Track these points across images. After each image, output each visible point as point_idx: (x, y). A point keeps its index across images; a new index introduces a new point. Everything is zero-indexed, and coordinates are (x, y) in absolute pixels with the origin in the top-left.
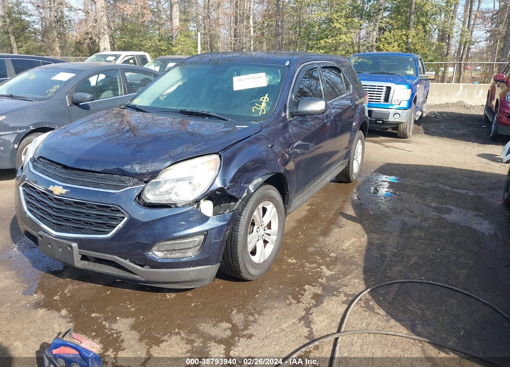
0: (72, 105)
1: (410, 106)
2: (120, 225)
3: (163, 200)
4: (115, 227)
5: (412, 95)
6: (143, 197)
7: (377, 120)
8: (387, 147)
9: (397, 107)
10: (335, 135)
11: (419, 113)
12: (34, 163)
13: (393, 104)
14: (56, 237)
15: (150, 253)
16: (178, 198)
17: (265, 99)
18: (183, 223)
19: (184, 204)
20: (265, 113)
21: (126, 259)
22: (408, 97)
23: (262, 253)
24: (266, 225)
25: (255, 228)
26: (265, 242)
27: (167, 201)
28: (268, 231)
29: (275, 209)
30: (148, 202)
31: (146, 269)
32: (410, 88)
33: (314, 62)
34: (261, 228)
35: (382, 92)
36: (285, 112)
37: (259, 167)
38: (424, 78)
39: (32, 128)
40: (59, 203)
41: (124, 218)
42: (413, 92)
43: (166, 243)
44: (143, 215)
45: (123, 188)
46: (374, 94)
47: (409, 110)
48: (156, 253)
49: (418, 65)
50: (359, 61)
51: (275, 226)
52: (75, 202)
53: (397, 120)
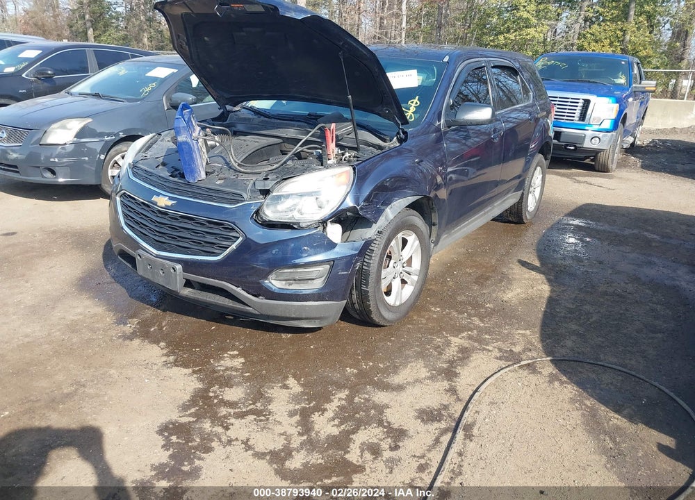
0: (170, 109)
1: (615, 126)
2: (234, 246)
3: (285, 218)
4: (228, 248)
5: (620, 112)
6: (261, 214)
7: (567, 145)
8: (579, 182)
9: (596, 127)
10: (504, 159)
11: (631, 140)
12: (135, 170)
13: (591, 123)
14: (158, 256)
15: (266, 281)
16: (302, 216)
17: (415, 103)
18: (306, 248)
19: (309, 224)
20: (413, 119)
21: (238, 287)
22: (614, 115)
23: (399, 294)
24: (405, 260)
25: (392, 262)
26: (404, 282)
27: (289, 219)
28: (407, 269)
29: (417, 242)
30: (266, 219)
31: (260, 300)
32: (617, 103)
33: (482, 59)
34: (398, 263)
35: (577, 106)
36: (439, 120)
37: (400, 186)
38: (640, 89)
39: (122, 135)
40: (163, 216)
41: (238, 238)
42: (622, 108)
43: (286, 271)
44: (260, 235)
45: (238, 203)
46: (566, 109)
47: (614, 133)
48: (273, 282)
49: (633, 71)
50: (549, 63)
51: (417, 264)
52: (182, 217)
53: (595, 147)
